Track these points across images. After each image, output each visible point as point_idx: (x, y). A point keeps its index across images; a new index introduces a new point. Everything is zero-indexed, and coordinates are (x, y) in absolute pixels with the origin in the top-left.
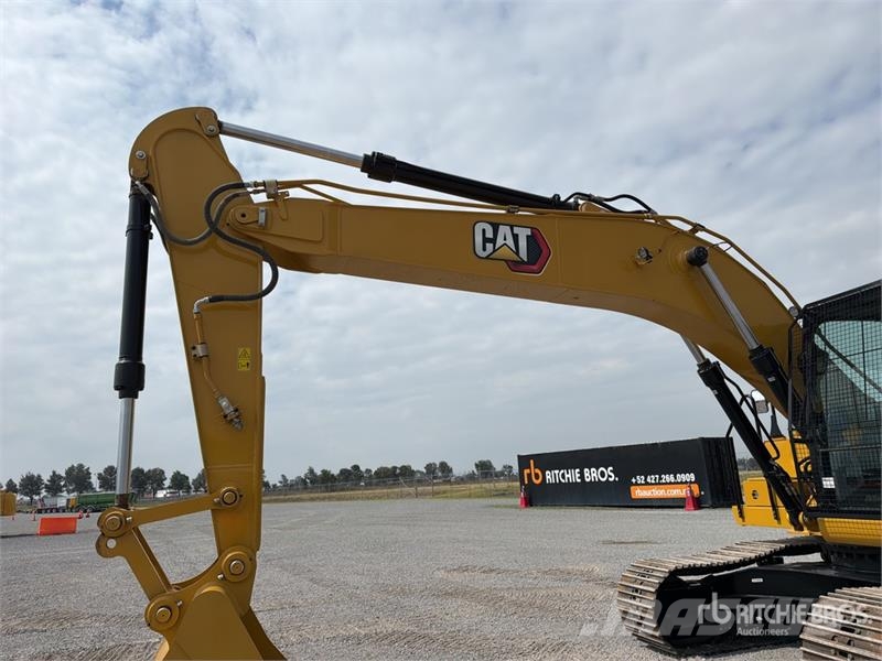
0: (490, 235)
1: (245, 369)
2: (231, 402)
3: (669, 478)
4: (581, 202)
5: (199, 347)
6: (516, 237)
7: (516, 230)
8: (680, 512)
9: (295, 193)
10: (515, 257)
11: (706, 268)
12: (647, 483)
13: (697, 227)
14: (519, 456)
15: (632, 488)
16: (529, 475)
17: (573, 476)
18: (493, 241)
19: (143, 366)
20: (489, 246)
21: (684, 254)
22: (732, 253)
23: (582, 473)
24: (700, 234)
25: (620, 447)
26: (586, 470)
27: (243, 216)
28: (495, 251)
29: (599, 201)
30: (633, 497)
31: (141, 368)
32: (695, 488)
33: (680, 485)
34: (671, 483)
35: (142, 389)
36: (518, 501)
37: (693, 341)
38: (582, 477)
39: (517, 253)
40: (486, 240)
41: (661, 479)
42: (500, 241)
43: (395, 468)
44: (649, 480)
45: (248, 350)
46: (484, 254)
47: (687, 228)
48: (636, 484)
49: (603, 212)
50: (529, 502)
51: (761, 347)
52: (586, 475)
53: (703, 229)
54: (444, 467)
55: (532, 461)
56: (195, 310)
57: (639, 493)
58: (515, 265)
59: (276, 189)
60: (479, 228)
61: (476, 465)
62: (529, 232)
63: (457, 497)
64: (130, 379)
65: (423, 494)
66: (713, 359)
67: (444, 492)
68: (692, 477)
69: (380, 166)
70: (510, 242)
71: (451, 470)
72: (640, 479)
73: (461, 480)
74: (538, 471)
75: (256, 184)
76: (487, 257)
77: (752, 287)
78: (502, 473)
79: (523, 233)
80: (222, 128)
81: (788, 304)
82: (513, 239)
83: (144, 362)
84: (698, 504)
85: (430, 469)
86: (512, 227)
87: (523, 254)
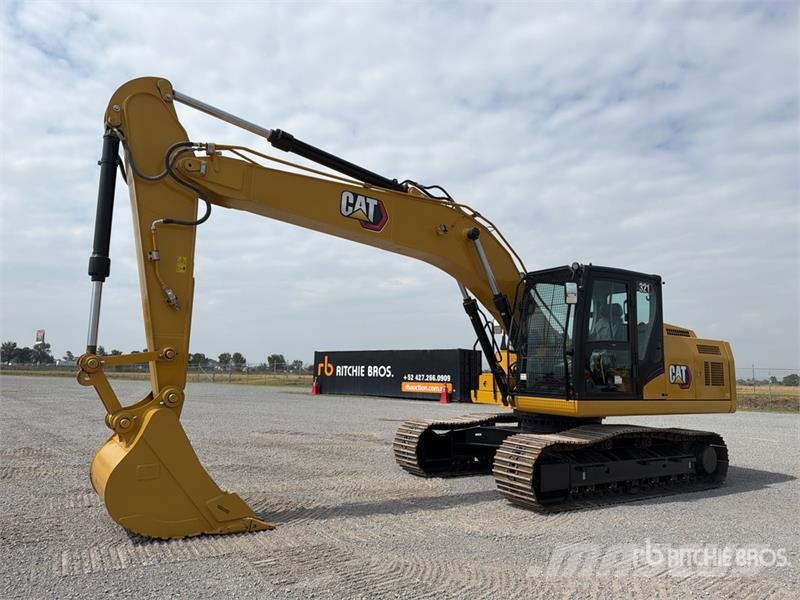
0: (351, 201)
1: (182, 271)
3: (432, 377)
4: (410, 186)
5: (154, 253)
6: (367, 205)
7: (368, 200)
8: (436, 403)
9: (226, 153)
10: (366, 218)
11: (478, 241)
12: (415, 381)
13: (476, 214)
14: (316, 353)
15: (403, 383)
16: (323, 369)
17: (358, 371)
18: (353, 205)
19: (109, 260)
20: (350, 208)
21: (466, 230)
22: (494, 233)
23: (366, 370)
24: (477, 219)
25: (397, 351)
26: (370, 367)
27: (190, 165)
28: (353, 212)
29: (422, 188)
30: (403, 390)
32: (450, 386)
33: (440, 383)
34: (432, 381)
35: (108, 275)
36: (310, 390)
37: (463, 285)
38: (366, 372)
39: (367, 216)
40: (348, 204)
41: (425, 378)
42: (357, 207)
44: (416, 378)
45: (185, 259)
46: (346, 214)
47: (470, 213)
48: (407, 380)
49: (422, 196)
50: (319, 390)
51: (500, 294)
52: (369, 371)
53: (480, 216)
54: (238, 358)
55: (326, 358)
56: (153, 227)
57: (408, 387)
58: (365, 224)
59: (213, 150)
60: (345, 195)
61: (269, 359)
62: (375, 202)
64: (100, 268)
65: (222, 381)
67: (240, 380)
68: (448, 378)
69: (281, 140)
70: (364, 208)
71: (244, 361)
72: (410, 377)
73: (253, 371)
74: (330, 365)
75: (201, 145)
76: (348, 216)
78: (292, 368)
79: (373, 203)
80: (175, 95)
82: (366, 206)
84: (450, 398)
85: (224, 358)
86: (366, 198)
87: (371, 217)
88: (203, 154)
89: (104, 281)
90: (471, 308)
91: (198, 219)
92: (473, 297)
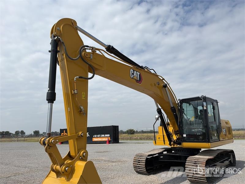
0: (133, 73)
1: (84, 98)
3: (103, 136)
5: (75, 91)
6: (137, 74)
8: (105, 144)
9: (98, 52)
12: (97, 137)
13: (163, 79)
14: (60, 129)
15: (93, 138)
18: (133, 74)
20: (133, 75)
24: (163, 80)
25: (91, 127)
27: (87, 55)
28: (134, 77)
30: (93, 141)
31: (55, 94)
32: (109, 138)
33: (105, 137)
34: (103, 137)
35: (55, 100)
39: (137, 78)
40: (132, 74)
41: (101, 136)
44: (98, 136)
45: (85, 93)
46: (132, 77)
47: (162, 79)
48: (94, 137)
55: (64, 131)
56: (75, 79)
57: (95, 139)
58: (137, 81)
63: (34, 141)
68: (109, 135)
71: (24, 133)
72: (95, 136)
76: (132, 78)
78: (42, 135)
79: (138, 74)
82: (136, 74)
84: (109, 142)
85: (17, 133)
86: (136, 72)
88: (90, 51)
89: (53, 103)
90: (159, 111)
91: (89, 77)
92: (160, 108)
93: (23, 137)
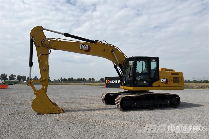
0: (82, 46)
1: (46, 64)
2: (44, 68)
4: (97, 41)
5: (40, 61)
6: (86, 47)
7: (86, 46)
9: (53, 40)
10: (86, 50)
11: (113, 52)
13: (114, 46)
16: (107, 81)
17: (115, 82)
18: (83, 47)
21: (111, 50)
23: (117, 81)
24: (114, 47)
26: (118, 81)
27: (46, 43)
28: (83, 48)
29: (101, 42)
31: (32, 63)
36: (104, 86)
38: (117, 82)
39: (86, 49)
40: (82, 47)
42: (84, 47)
43: (81, 79)
45: (47, 61)
47: (112, 46)
50: (107, 87)
51: (120, 64)
52: (118, 82)
53: (115, 46)
54: (93, 79)
55: (108, 79)
56: (40, 56)
58: (86, 51)
59: (51, 39)
60: (81, 45)
61: (100, 79)
62: (88, 46)
64: (31, 64)
65: (86, 85)
66: (116, 65)
67: (91, 84)
69: (67, 35)
70: (85, 47)
73: (97, 82)
74: (109, 81)
75: (48, 39)
76: (82, 50)
77: (122, 55)
79: (87, 46)
80: (43, 29)
81: (126, 58)
83: (33, 62)
85: (90, 79)
87: (87, 49)
88: (49, 40)
89: (32, 66)
90: (115, 67)
91: (49, 53)
93: (94, 82)
